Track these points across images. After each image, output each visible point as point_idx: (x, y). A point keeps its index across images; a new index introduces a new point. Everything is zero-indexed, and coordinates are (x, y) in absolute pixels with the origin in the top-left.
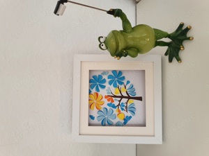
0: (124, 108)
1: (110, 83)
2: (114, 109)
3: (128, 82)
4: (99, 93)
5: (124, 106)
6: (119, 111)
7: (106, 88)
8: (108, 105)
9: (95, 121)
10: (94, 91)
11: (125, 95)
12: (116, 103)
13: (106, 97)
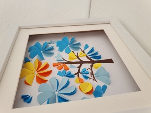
1: (61, 50)
2: (71, 79)
3: (86, 46)
5: (87, 73)
6: (81, 81)
8: (59, 74)
12: (73, 71)
13: (55, 65)
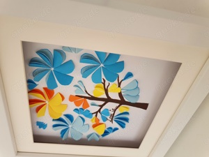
0: (108, 117)
1: (85, 72)
2: (86, 118)
3: (129, 75)
4: (56, 91)
5: (108, 114)
7: (74, 82)
8: (76, 110)
12: (93, 109)
13: (72, 98)
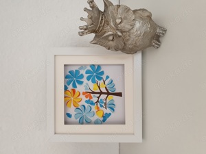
0: (103, 105)
1: (88, 79)
2: (92, 106)
3: (107, 77)
5: (103, 102)
6: (98, 108)
7: (84, 84)
9: (73, 119)
10: (70, 87)
11: (104, 91)
12: (95, 100)
13: (84, 93)
